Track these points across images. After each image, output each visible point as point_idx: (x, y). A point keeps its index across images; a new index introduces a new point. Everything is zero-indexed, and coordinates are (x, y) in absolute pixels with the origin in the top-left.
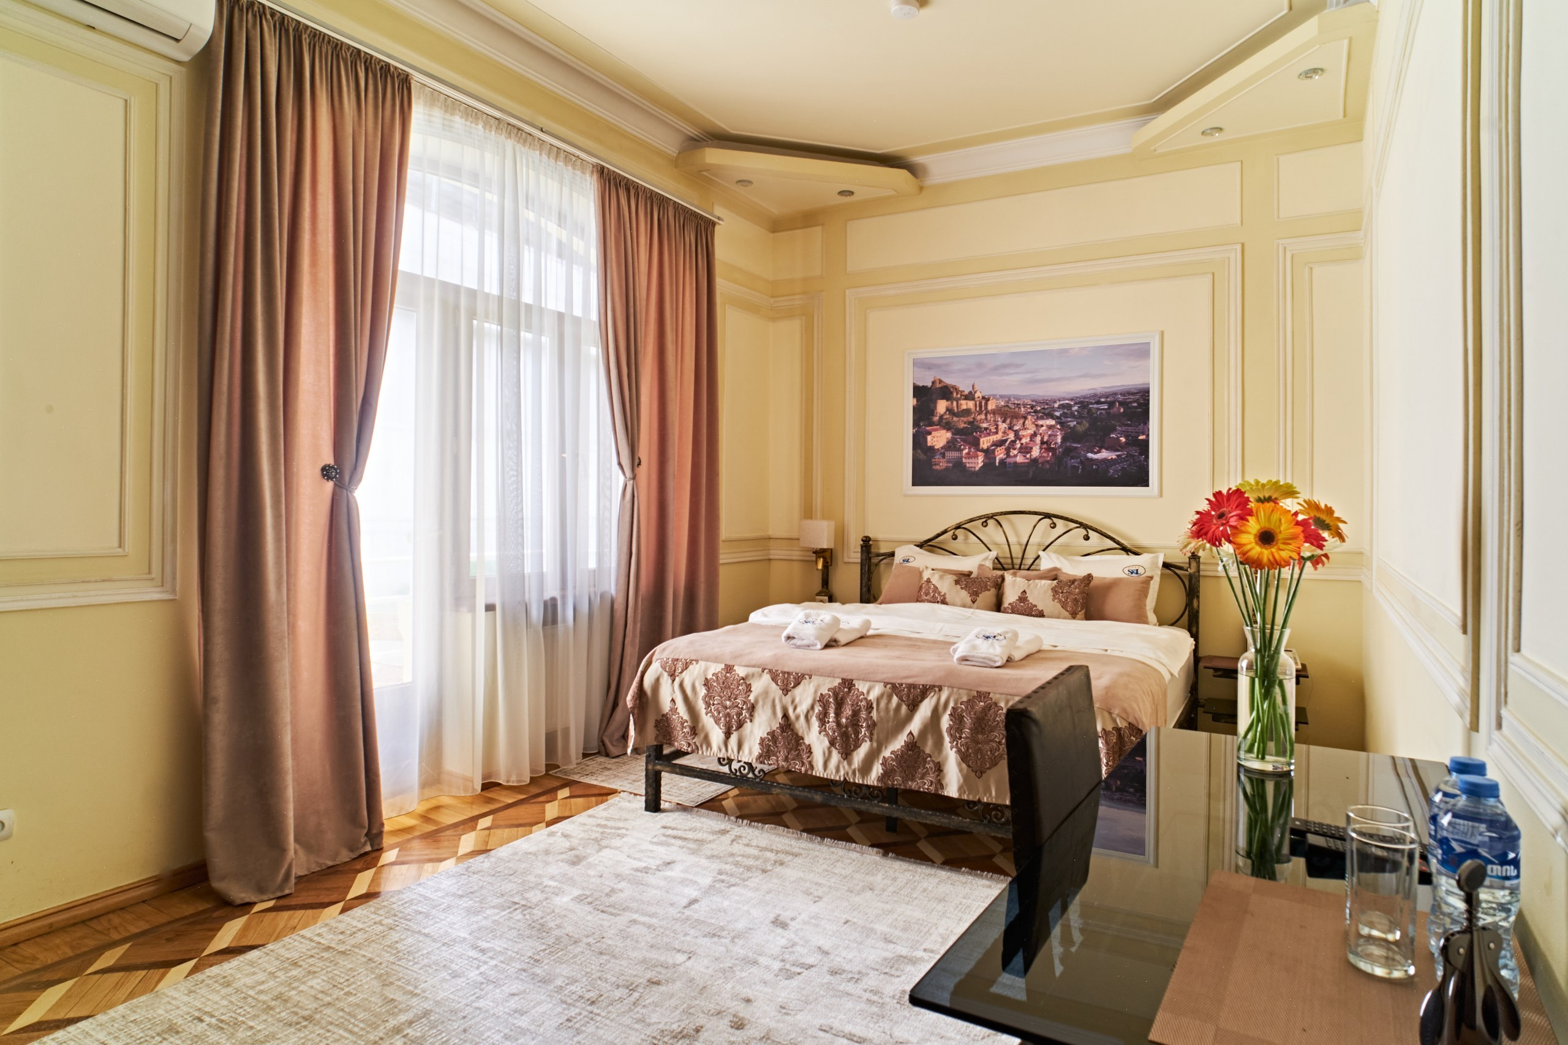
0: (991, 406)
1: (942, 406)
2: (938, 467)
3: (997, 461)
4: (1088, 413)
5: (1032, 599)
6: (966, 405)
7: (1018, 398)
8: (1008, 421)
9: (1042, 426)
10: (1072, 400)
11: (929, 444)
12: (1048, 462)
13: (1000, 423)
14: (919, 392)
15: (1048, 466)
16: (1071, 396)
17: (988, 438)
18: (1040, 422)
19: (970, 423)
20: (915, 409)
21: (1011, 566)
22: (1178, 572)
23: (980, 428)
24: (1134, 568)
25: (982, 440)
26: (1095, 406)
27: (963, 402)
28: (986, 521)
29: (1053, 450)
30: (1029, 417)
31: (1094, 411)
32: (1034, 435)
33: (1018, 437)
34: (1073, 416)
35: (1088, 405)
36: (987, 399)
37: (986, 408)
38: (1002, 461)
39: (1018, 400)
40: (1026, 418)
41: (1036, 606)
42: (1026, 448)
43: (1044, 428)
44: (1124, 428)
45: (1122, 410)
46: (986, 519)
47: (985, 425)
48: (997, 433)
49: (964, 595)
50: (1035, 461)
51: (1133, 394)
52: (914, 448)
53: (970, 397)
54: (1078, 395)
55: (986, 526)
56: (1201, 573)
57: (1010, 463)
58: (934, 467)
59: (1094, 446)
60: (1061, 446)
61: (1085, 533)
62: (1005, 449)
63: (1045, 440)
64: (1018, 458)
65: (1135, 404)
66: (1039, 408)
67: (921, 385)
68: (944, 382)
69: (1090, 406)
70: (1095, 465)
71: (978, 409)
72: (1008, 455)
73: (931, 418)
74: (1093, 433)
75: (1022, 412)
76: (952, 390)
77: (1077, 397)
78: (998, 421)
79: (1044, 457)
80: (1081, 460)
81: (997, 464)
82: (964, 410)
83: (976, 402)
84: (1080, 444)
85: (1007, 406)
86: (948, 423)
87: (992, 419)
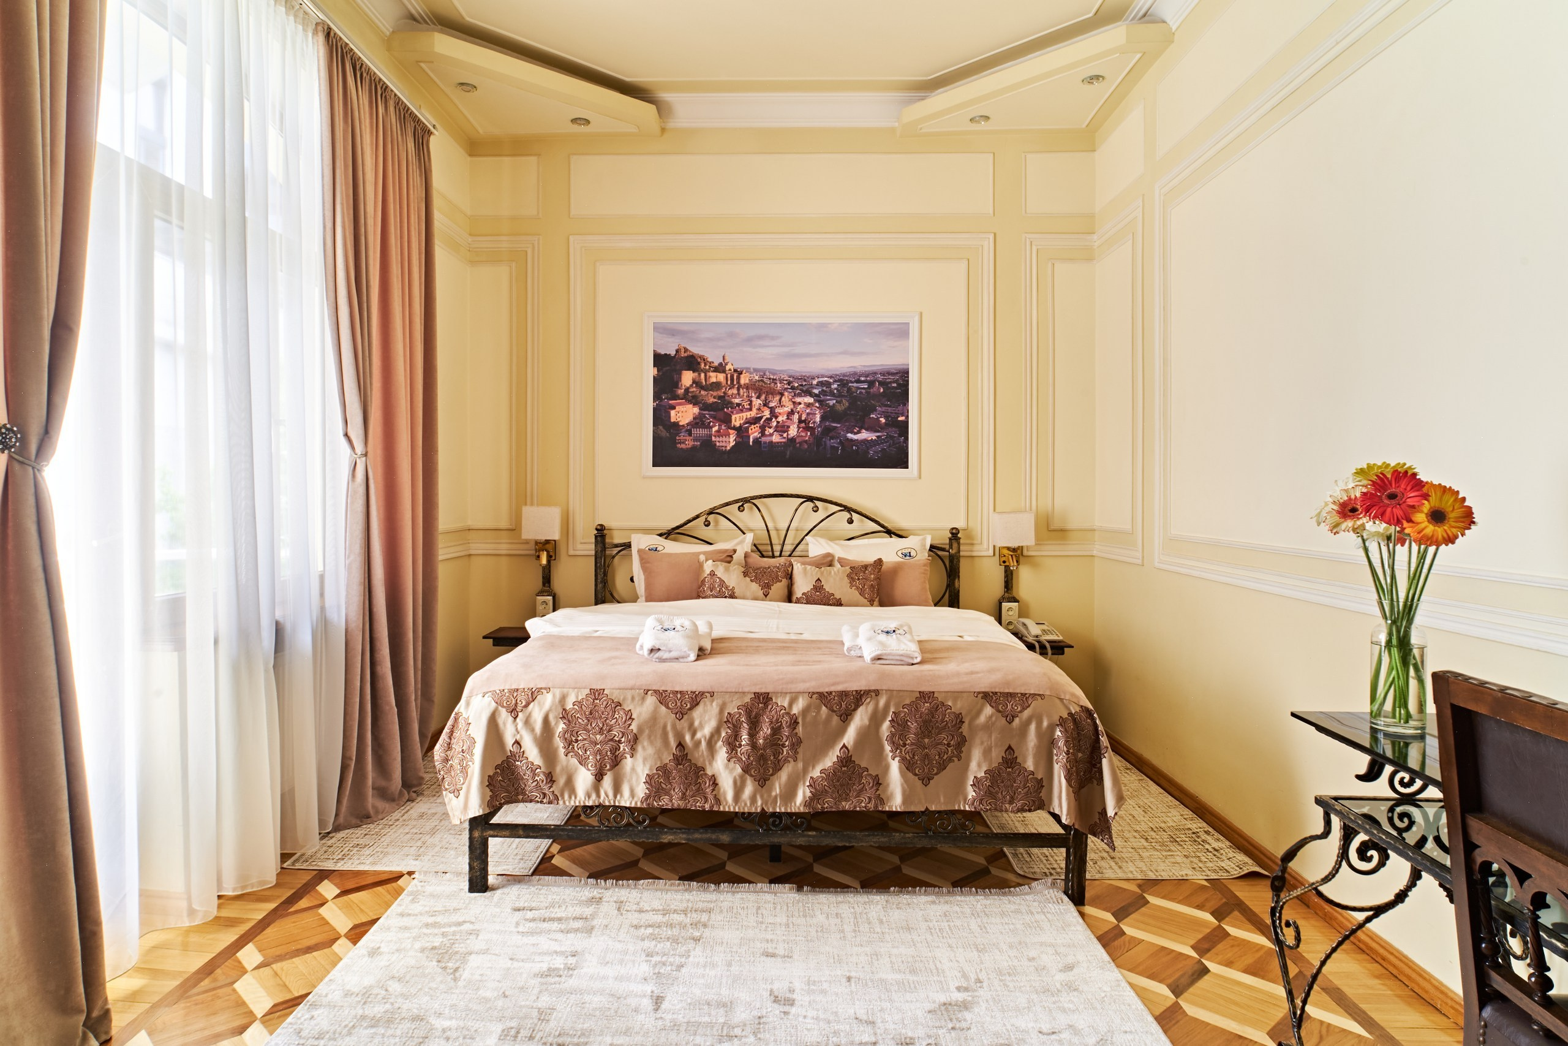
0: (744, 380)
1: (687, 378)
2: (683, 446)
3: (751, 440)
4: (847, 392)
5: (828, 587)
6: (714, 377)
7: (774, 373)
8: (763, 397)
9: (800, 403)
10: (831, 377)
11: (672, 420)
12: (806, 442)
13: (754, 399)
14: (660, 360)
15: (806, 446)
16: (830, 373)
17: (741, 415)
18: (798, 400)
19: (720, 398)
20: (656, 380)
21: (770, 554)
22: (940, 553)
23: (732, 403)
24: (907, 551)
25: (733, 417)
26: (855, 385)
27: (712, 374)
28: (742, 505)
29: (812, 429)
30: (786, 394)
31: (854, 389)
32: (792, 413)
33: (774, 415)
34: (832, 394)
35: (847, 383)
36: (739, 373)
37: (738, 382)
38: (756, 440)
39: (774, 374)
40: (782, 395)
41: (833, 595)
42: (783, 426)
43: (802, 406)
44: (884, 409)
45: (882, 390)
46: (743, 503)
47: (737, 401)
48: (750, 409)
49: (755, 588)
50: (792, 440)
51: (893, 374)
52: (655, 425)
54: (838, 373)
55: (742, 511)
56: (962, 554)
57: (765, 443)
58: (679, 446)
59: (854, 426)
60: (819, 426)
61: (849, 516)
62: (760, 427)
63: (803, 419)
64: (774, 437)
65: (895, 385)
66: (796, 385)
67: (663, 353)
68: (690, 351)
69: (850, 385)
70: (856, 446)
71: (729, 383)
72: (763, 433)
73: (675, 391)
74: (853, 412)
75: (778, 388)
76: (699, 360)
77: (837, 375)
78: (752, 397)
79: (802, 436)
80: (841, 440)
81: (751, 444)
82: (713, 383)
83: (727, 375)
84: (839, 423)
85: (762, 381)
86: (694, 397)
87: (745, 394)
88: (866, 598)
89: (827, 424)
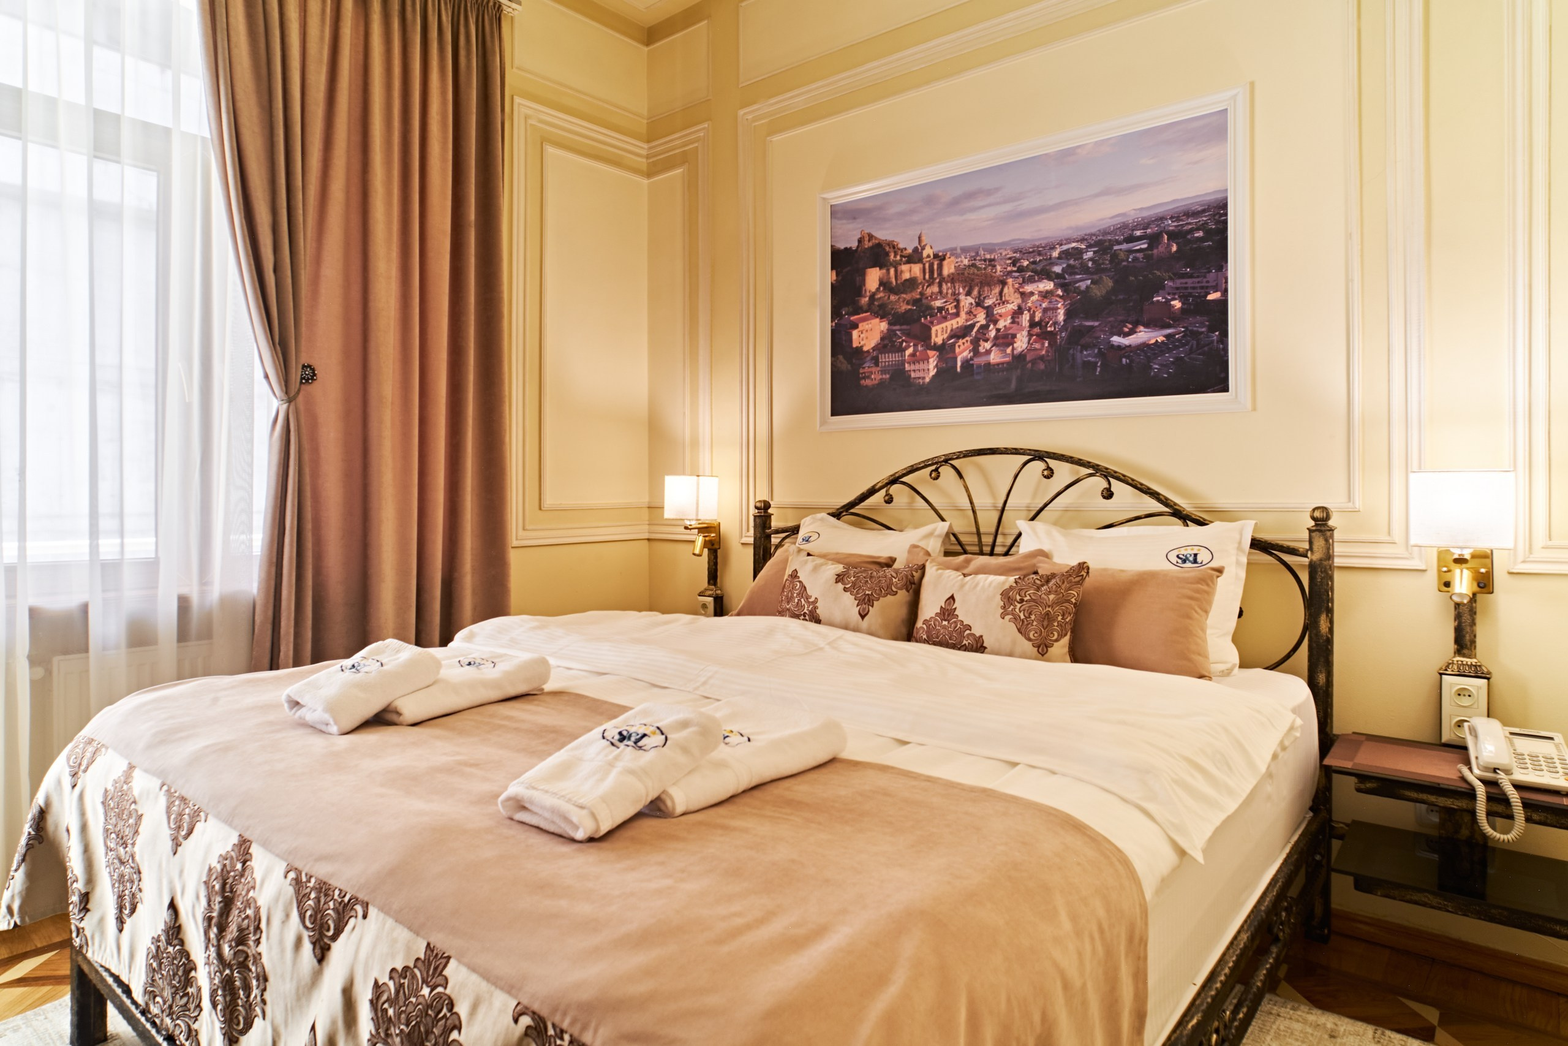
0: (948, 269)
1: (873, 278)
2: (868, 382)
3: (959, 364)
4: (1111, 262)
5: (963, 613)
6: (909, 271)
7: (990, 249)
8: (975, 292)
9: (1032, 294)
10: (1082, 240)
11: (855, 345)
12: (1042, 358)
13: (962, 297)
14: (841, 259)
15: (1042, 367)
16: (1081, 233)
17: (944, 325)
18: (1028, 288)
19: (916, 302)
20: (836, 289)
21: (976, 549)
22: (1287, 558)
23: (930, 308)
24: (1189, 552)
25: (934, 329)
26: (1125, 246)
27: (905, 267)
28: (936, 470)
29: (1051, 336)
30: (1010, 281)
31: (1122, 255)
32: (1019, 311)
33: (992, 318)
34: (1085, 269)
35: (1111, 246)
36: (940, 258)
37: (940, 274)
38: (967, 364)
39: (991, 252)
40: (1004, 283)
41: (969, 628)
42: (1005, 336)
43: (1035, 298)
44: (1179, 282)
45: (1174, 248)
46: (936, 465)
47: (938, 303)
48: (957, 315)
49: (849, 603)
50: (1020, 358)
51: (1195, 214)
52: (833, 355)
53: (915, 257)
54: (1093, 231)
55: (937, 478)
56: (1336, 560)
57: (979, 366)
58: (863, 382)
59: (1123, 323)
60: (1064, 328)
61: (1106, 485)
62: (972, 342)
63: (1037, 319)
64: (992, 355)
65: (1200, 234)
66: (1026, 263)
67: (842, 247)
68: (876, 238)
69: (1116, 248)
70: (1127, 357)
71: (927, 276)
72: (976, 351)
73: (858, 301)
74: (1121, 297)
75: (998, 273)
76: (887, 249)
77: (1092, 235)
78: (959, 294)
79: (1036, 349)
80: (1100, 349)
81: (959, 370)
82: (906, 280)
83: (924, 265)
84: (1097, 321)
85: (974, 265)
86: (882, 306)
87: (950, 291)
88: (1029, 640)
89: (1077, 323)
